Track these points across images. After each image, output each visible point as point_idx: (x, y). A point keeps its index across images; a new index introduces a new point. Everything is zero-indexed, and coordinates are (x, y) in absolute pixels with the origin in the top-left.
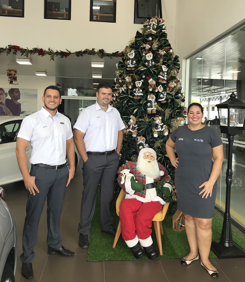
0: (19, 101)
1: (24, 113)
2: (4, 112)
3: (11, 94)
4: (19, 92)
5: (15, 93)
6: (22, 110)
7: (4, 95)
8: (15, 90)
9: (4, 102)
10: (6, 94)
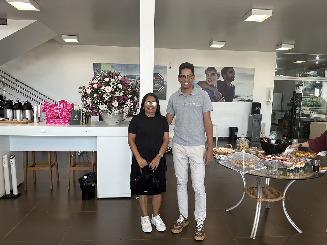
0: (233, 83)
1: (238, 97)
2: (215, 97)
3: (224, 74)
4: (233, 72)
5: (228, 73)
6: (236, 94)
7: (216, 75)
8: (229, 70)
9: (215, 84)
10: (218, 75)
